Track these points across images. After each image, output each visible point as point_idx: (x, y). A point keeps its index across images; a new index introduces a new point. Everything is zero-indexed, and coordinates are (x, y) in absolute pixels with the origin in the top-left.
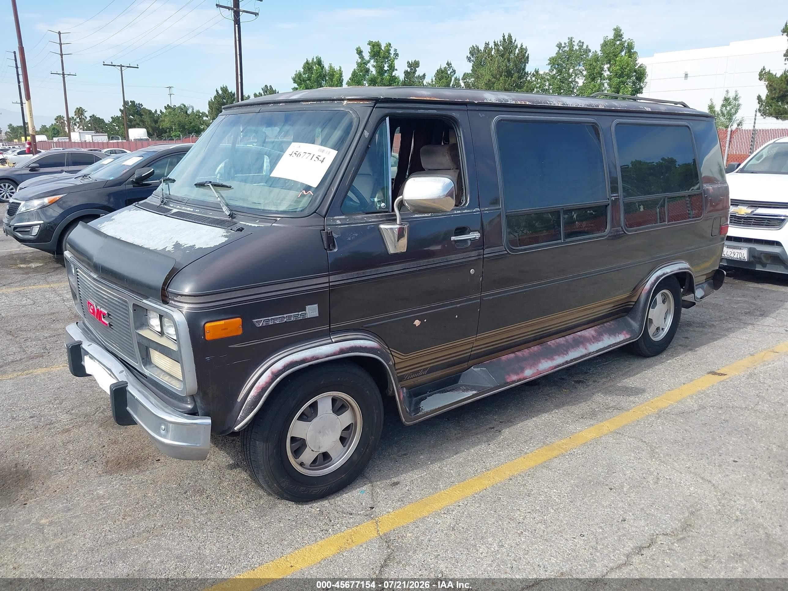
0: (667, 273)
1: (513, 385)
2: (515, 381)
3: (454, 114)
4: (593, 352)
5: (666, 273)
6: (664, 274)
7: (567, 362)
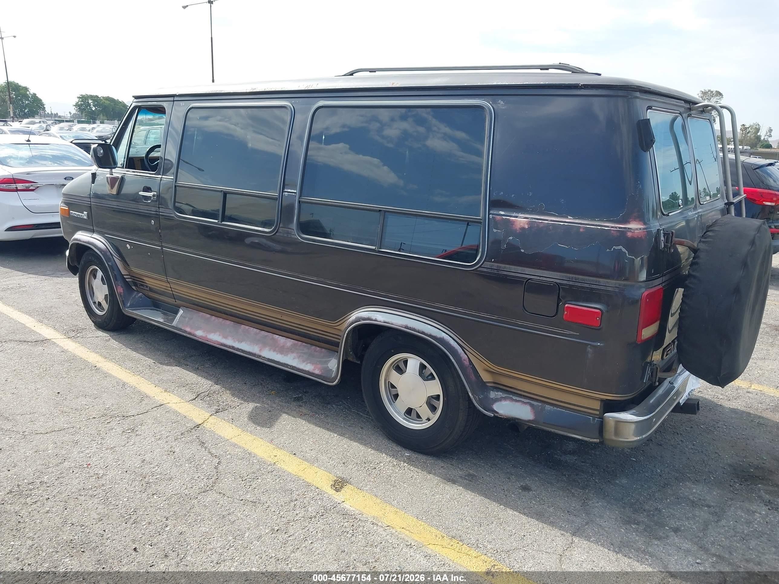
0: (376, 320)
1: (185, 334)
2: (187, 332)
3: (165, 104)
4: (264, 357)
5: (374, 318)
6: (369, 319)
7: (233, 348)
